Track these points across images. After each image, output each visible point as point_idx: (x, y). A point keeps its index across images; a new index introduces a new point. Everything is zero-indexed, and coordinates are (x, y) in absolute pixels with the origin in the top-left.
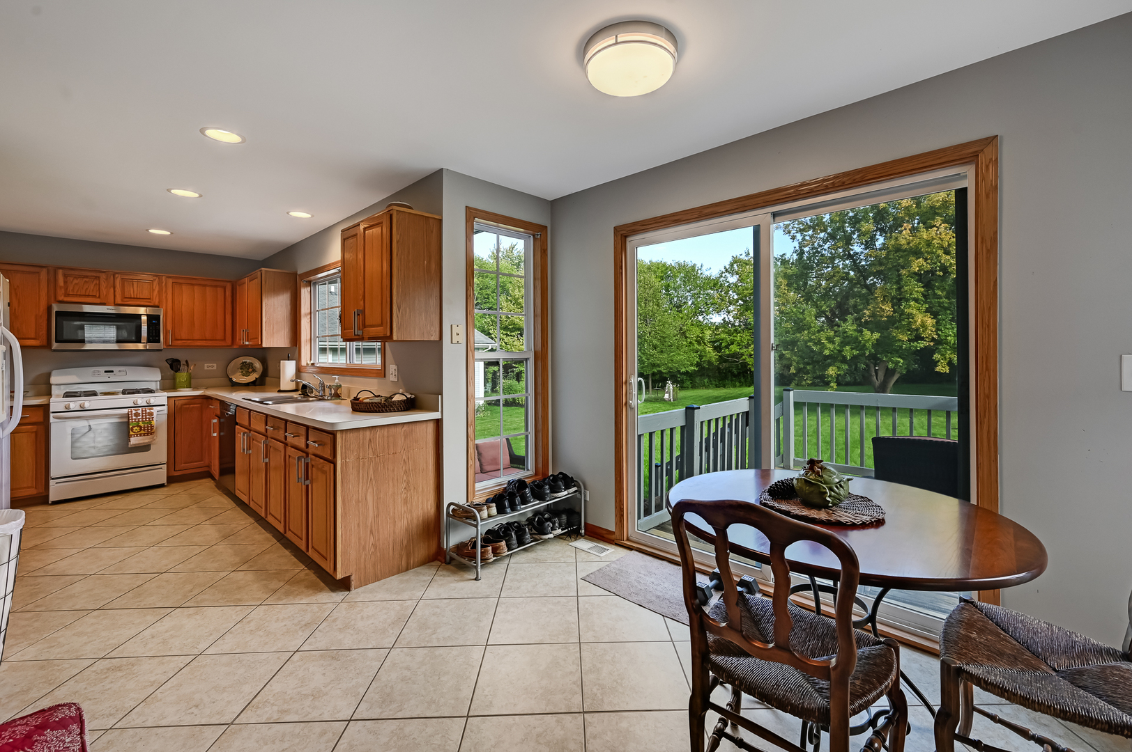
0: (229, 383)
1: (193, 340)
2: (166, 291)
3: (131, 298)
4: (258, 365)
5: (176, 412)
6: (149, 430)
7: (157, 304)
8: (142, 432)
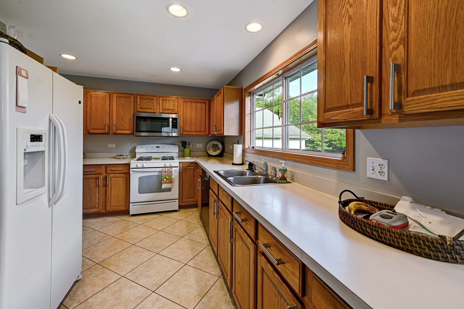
0: (208, 155)
1: (191, 131)
2: (180, 106)
3: (166, 109)
4: (220, 146)
5: (184, 170)
6: (170, 181)
7: (176, 112)
8: (168, 181)
